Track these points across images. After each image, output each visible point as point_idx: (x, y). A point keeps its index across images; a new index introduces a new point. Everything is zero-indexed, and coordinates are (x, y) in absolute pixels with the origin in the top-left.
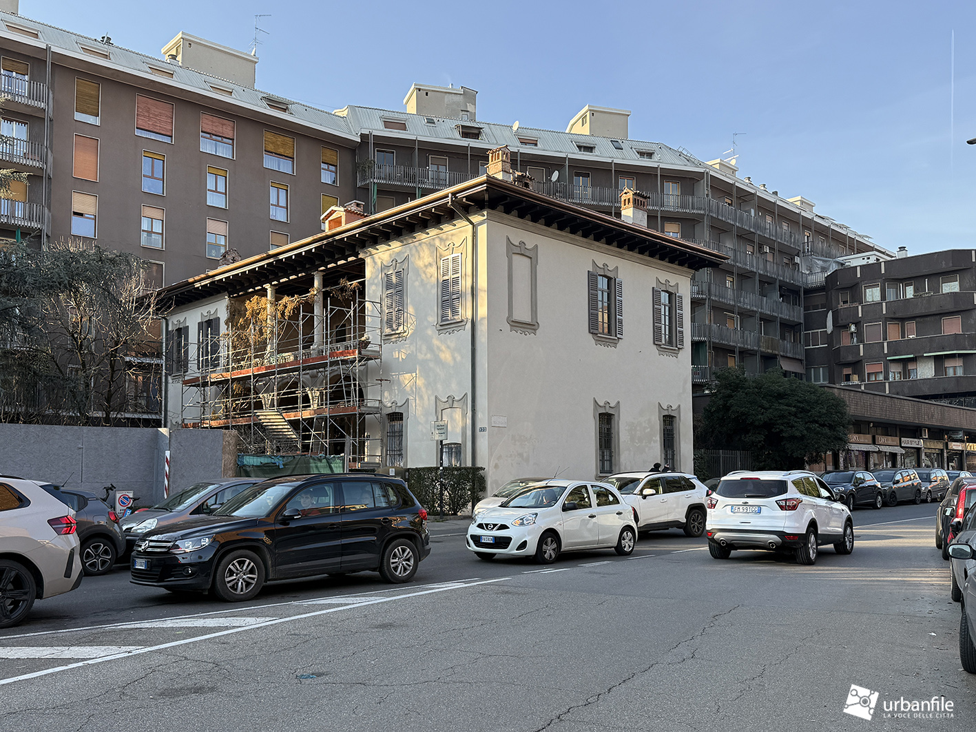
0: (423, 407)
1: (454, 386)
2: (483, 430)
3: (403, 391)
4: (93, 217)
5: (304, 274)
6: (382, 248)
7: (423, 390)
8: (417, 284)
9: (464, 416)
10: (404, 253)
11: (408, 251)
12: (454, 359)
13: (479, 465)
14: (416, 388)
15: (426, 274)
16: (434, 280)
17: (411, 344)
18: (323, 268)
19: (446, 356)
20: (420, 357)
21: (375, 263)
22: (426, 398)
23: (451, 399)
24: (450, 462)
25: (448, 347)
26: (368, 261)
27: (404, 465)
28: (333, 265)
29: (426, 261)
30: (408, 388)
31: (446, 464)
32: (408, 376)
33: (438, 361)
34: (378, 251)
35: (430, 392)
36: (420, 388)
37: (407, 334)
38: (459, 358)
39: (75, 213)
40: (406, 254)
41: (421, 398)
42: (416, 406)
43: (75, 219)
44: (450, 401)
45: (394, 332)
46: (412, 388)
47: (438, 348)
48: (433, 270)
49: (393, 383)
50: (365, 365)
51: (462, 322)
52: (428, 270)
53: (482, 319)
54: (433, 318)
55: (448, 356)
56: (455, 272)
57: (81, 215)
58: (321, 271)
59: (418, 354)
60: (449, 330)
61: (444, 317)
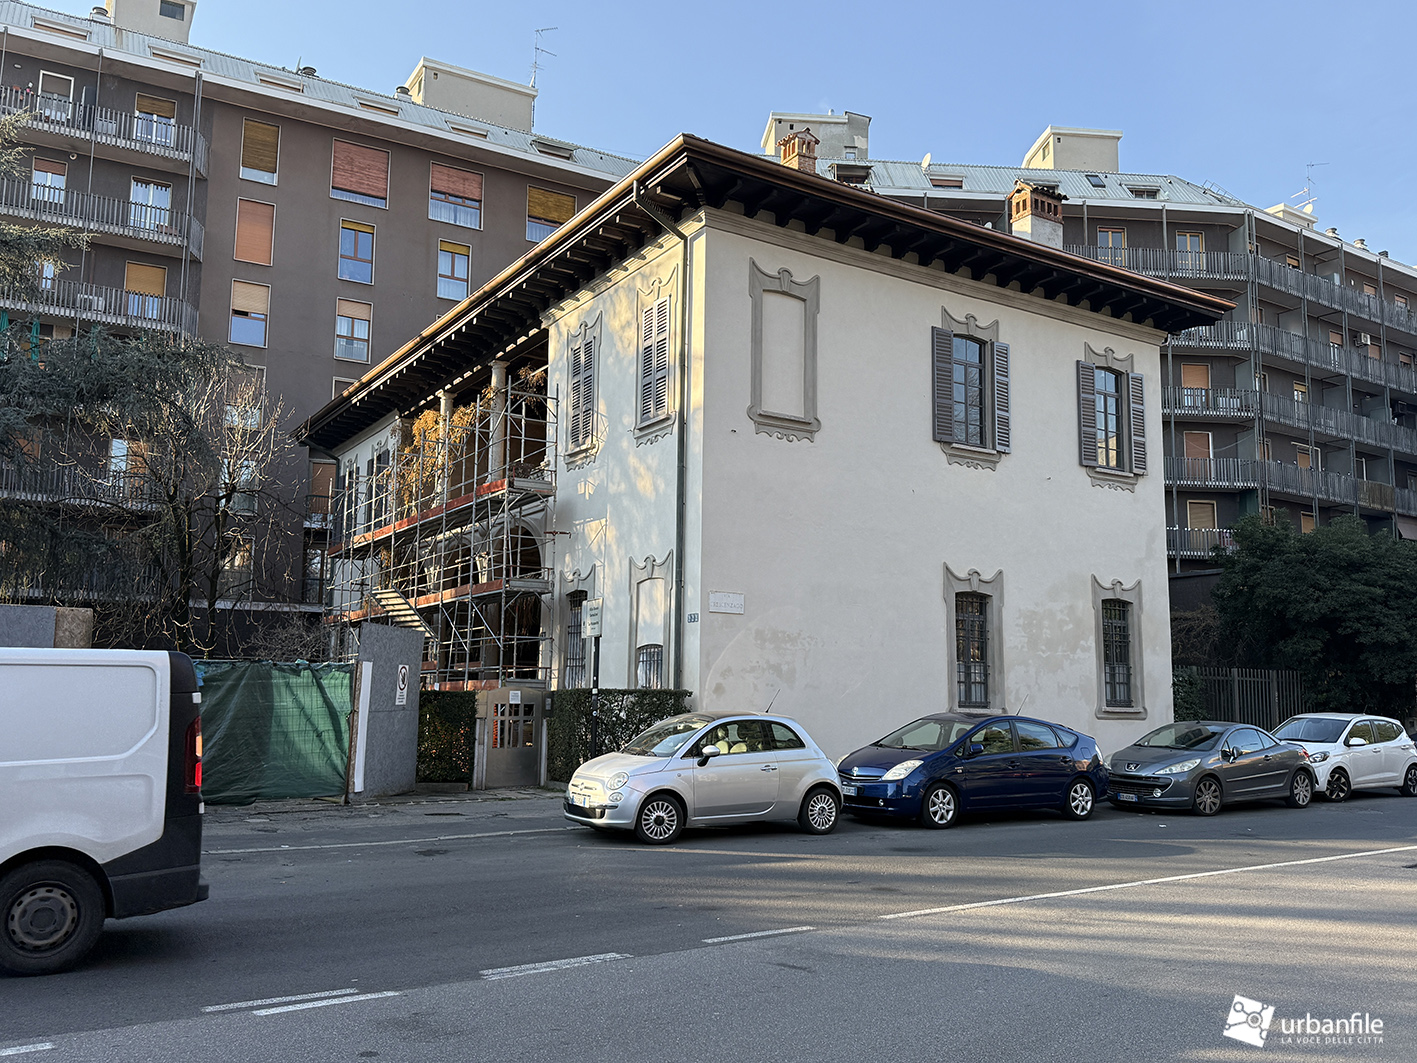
0: (613, 579)
1: (654, 538)
2: (693, 619)
3: (588, 552)
4: (263, 317)
5: (479, 367)
6: (568, 304)
7: (614, 547)
8: (611, 360)
9: (668, 594)
10: (595, 310)
11: (601, 306)
12: (656, 489)
13: (687, 687)
14: (605, 546)
15: (622, 342)
16: (633, 349)
17: (601, 467)
18: (501, 354)
19: (645, 485)
20: (612, 489)
21: (560, 333)
22: (617, 564)
23: (651, 561)
24: (648, 680)
25: (648, 468)
26: (552, 331)
27: (586, 685)
28: (512, 346)
29: (623, 318)
30: (594, 548)
31: (642, 682)
32: (594, 524)
33: (633, 493)
34: (564, 313)
35: (622, 552)
36: (610, 546)
37: (595, 450)
38: (662, 487)
39: (237, 312)
40: (599, 312)
41: (611, 563)
42: (604, 578)
43: (236, 320)
44: (649, 567)
45: (578, 449)
46: (599, 547)
47: (636, 471)
48: (631, 333)
49: (576, 539)
50: (543, 510)
51: (667, 419)
52: (626, 334)
53: (695, 410)
54: (630, 420)
55: (648, 485)
56: (661, 330)
57: (245, 314)
58: (500, 359)
59: (610, 485)
60: (650, 437)
61: (645, 412)
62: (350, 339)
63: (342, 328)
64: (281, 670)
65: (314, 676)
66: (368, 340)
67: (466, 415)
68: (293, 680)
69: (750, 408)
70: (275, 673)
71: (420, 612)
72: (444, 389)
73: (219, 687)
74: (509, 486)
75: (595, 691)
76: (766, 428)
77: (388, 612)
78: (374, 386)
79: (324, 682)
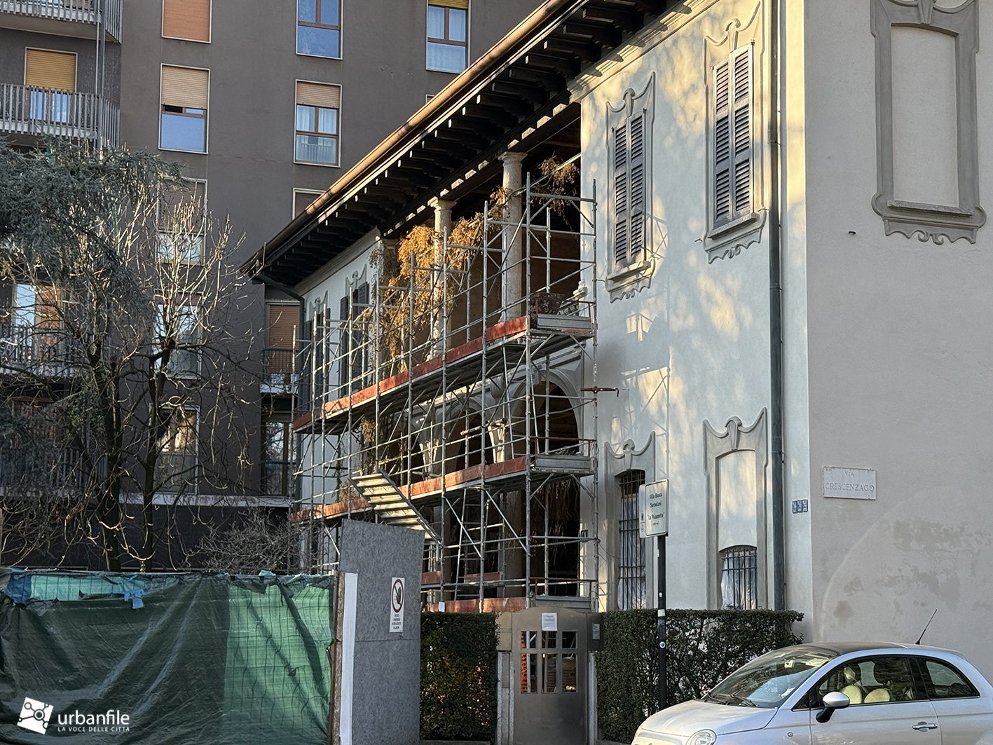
0: (681, 454)
1: (740, 394)
2: (800, 507)
3: (644, 416)
4: (201, 112)
5: (485, 163)
6: (607, 67)
7: (682, 408)
8: (669, 141)
9: (762, 473)
10: (645, 72)
11: (653, 66)
12: (739, 321)
13: (795, 605)
14: (668, 405)
15: (685, 114)
16: (700, 125)
17: (659, 294)
18: (514, 142)
19: (723, 316)
20: (676, 324)
21: (596, 108)
22: (686, 430)
23: (735, 426)
24: (737, 597)
25: (728, 293)
26: (586, 106)
27: (647, 604)
28: (530, 130)
29: (685, 81)
30: (653, 409)
31: (728, 601)
32: (652, 376)
33: (707, 329)
34: (602, 79)
35: (693, 414)
36: (675, 405)
37: (649, 270)
38: (748, 318)
39: (169, 109)
40: (649, 75)
41: (678, 430)
42: (668, 452)
43: (168, 118)
44: (733, 435)
45: (625, 270)
46: (660, 408)
47: (709, 297)
48: (698, 101)
49: (627, 397)
50: (578, 358)
51: (753, 221)
52: (689, 102)
53: (795, 206)
54: (698, 225)
55: (728, 317)
56: (741, 93)
57: (178, 110)
58: (514, 149)
59: (673, 318)
60: (728, 248)
61: (720, 212)
62: (314, 136)
63: (303, 121)
64: (241, 585)
65: (283, 593)
66: (337, 135)
67: (469, 230)
68: (257, 599)
69: (877, 199)
70: (233, 589)
71: (416, 504)
72: (438, 196)
73: (163, 610)
74: (531, 327)
75: (661, 613)
76: (902, 227)
77: (374, 505)
78: (347, 197)
79: (297, 601)
